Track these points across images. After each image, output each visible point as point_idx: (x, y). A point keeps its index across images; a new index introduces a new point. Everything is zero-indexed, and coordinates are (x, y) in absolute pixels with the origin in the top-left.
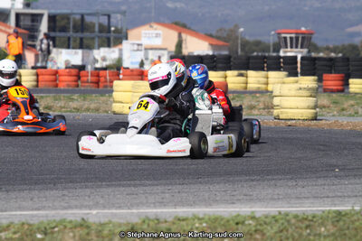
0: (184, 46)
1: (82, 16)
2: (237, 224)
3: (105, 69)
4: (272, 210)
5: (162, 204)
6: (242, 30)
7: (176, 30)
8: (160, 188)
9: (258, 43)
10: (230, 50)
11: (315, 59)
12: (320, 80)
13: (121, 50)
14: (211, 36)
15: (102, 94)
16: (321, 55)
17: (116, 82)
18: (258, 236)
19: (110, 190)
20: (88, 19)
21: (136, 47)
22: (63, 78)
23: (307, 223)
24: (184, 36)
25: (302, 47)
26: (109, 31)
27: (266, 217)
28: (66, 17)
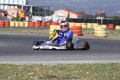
0: (70, 16)
1: (42, 7)
2: (84, 66)
3: (48, 22)
4: (94, 62)
5: (63, 60)
6: (86, 11)
7: (67, 11)
8: (63, 56)
9: (90, 15)
10: (83, 17)
11: (106, 20)
12: (107, 26)
13: (52, 17)
14: (77, 13)
15: (47, 29)
16: (108, 19)
17: (51, 26)
18: (90, 69)
19: (49, 56)
20: (43, 8)
21: (56, 16)
22: (36, 24)
23: (104, 66)
24: (70, 13)
25: (103, 17)
26: (49, 12)
27: (92, 64)
28: (37, 7)
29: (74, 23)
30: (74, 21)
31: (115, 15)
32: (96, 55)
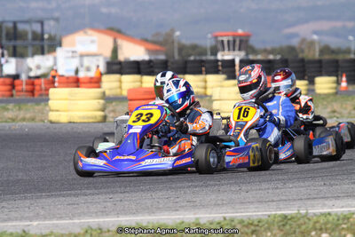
0: (119, 52)
1: (15, 23)
3: (38, 77)
5: (104, 213)
6: (178, 33)
7: (110, 35)
8: (102, 197)
9: (194, 47)
10: (166, 55)
11: (253, 61)
13: (55, 58)
14: (147, 41)
15: (38, 102)
16: (259, 57)
17: (52, 90)
19: (50, 200)
20: (21, 27)
21: (70, 54)
23: (253, 228)
24: (120, 42)
25: (240, 50)
26: (42, 39)
27: (211, 224)
29: (137, 77)
30: (138, 68)
31: (285, 43)
32: (222, 188)
